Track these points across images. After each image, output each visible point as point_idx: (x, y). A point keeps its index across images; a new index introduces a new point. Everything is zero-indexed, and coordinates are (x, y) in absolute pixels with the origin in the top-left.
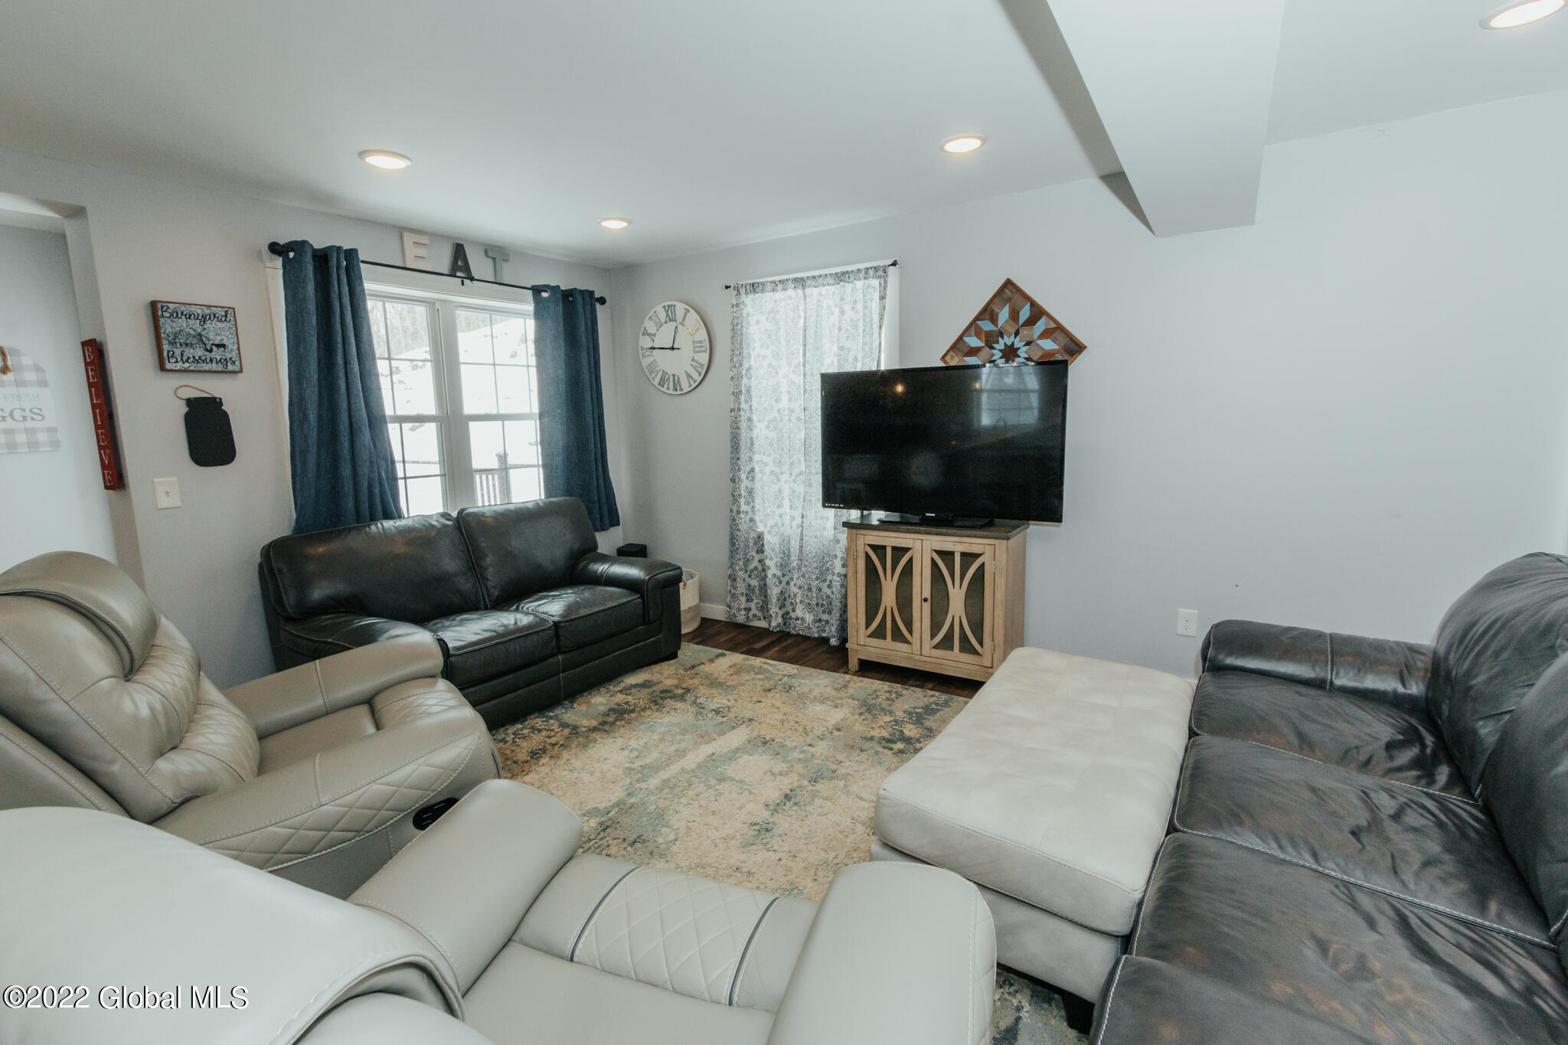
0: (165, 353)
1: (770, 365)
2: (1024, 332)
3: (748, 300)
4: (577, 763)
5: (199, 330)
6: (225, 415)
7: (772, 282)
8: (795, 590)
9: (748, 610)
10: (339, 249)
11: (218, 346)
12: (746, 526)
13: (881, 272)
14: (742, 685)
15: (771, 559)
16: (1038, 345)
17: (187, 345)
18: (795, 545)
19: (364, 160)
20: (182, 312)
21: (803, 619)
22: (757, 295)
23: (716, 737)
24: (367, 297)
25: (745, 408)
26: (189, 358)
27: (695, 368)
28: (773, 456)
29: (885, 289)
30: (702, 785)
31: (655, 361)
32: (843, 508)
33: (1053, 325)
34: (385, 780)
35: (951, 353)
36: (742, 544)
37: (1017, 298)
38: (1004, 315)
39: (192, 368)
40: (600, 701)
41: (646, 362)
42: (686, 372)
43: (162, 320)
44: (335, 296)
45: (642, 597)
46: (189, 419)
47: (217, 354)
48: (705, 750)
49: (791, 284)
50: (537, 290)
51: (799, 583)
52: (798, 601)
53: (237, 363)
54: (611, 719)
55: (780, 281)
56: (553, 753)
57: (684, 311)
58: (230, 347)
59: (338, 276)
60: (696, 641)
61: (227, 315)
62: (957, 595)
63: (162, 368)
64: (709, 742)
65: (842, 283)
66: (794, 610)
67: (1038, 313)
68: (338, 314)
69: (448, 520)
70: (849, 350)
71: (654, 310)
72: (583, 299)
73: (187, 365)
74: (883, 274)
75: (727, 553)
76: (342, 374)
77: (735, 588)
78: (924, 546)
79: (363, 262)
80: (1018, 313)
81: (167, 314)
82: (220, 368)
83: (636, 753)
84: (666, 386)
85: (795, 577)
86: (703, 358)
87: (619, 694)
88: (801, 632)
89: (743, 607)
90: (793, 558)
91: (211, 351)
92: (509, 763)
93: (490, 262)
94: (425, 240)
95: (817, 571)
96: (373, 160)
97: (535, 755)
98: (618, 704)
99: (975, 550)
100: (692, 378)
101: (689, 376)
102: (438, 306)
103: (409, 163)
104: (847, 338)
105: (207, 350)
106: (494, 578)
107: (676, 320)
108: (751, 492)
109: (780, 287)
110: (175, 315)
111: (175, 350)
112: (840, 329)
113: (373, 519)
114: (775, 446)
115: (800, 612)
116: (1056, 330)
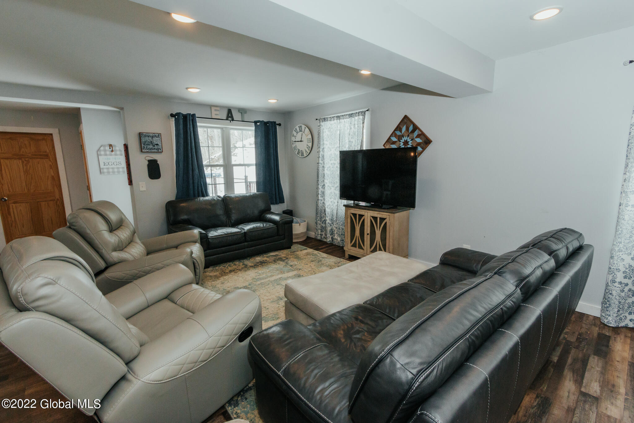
0: (142, 147)
1: (328, 147)
2: (411, 135)
3: (322, 124)
4: (240, 275)
5: (151, 140)
6: (158, 165)
7: (330, 117)
8: (335, 228)
9: (321, 235)
10: (190, 114)
11: (156, 145)
12: (321, 205)
13: (363, 113)
14: (305, 259)
15: (327, 217)
16: (415, 140)
17: (148, 145)
18: (335, 212)
19: (187, 90)
20: (147, 135)
21: (337, 239)
22: (325, 122)
23: (286, 272)
24: (198, 127)
25: (321, 163)
26: (148, 148)
27: (308, 148)
28: (329, 180)
29: (364, 119)
30: (272, 285)
31: (296, 145)
32: (345, 199)
33: (420, 133)
34: (162, 263)
35: (387, 143)
36: (319, 211)
37: (408, 122)
38: (404, 129)
39: (149, 151)
40: (258, 259)
41: (293, 146)
42: (305, 150)
43: (142, 138)
44: (188, 128)
45: (277, 226)
46: (149, 166)
47: (156, 147)
48: (280, 276)
49: (335, 118)
50: (255, 122)
51: (336, 226)
52: (335, 233)
53: (161, 149)
54: (258, 264)
55: (332, 117)
56: (236, 272)
57: (304, 128)
58: (160, 145)
59: (189, 122)
60: (302, 244)
61: (159, 135)
62: (378, 233)
63: (142, 151)
64: (283, 274)
65: (351, 118)
66: (334, 236)
67: (416, 128)
68: (189, 133)
69: (220, 198)
70: (352, 142)
71: (295, 128)
72: (272, 124)
73: (148, 150)
74: (364, 114)
75: (315, 214)
76: (190, 152)
77: (317, 227)
78: (368, 215)
79: (197, 117)
80: (409, 128)
81: (143, 136)
82: (156, 151)
83: (259, 274)
84: (299, 154)
85: (335, 224)
86: (310, 145)
87: (266, 258)
88: (336, 244)
89: (319, 233)
90: (334, 217)
91: (154, 146)
92: (223, 272)
93: (240, 114)
94: (218, 109)
95: (342, 222)
96: (189, 90)
97: (231, 271)
98: (263, 260)
99: (384, 217)
100: (307, 152)
101: (306, 151)
102: (224, 129)
103: (200, 90)
104: (352, 138)
105: (153, 146)
106: (234, 217)
107: (302, 131)
108: (323, 193)
109: (332, 119)
110: (145, 136)
111: (145, 146)
112: (349, 134)
113: (199, 196)
114: (330, 176)
115: (336, 237)
116: (422, 134)
